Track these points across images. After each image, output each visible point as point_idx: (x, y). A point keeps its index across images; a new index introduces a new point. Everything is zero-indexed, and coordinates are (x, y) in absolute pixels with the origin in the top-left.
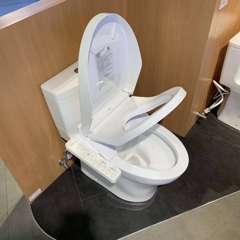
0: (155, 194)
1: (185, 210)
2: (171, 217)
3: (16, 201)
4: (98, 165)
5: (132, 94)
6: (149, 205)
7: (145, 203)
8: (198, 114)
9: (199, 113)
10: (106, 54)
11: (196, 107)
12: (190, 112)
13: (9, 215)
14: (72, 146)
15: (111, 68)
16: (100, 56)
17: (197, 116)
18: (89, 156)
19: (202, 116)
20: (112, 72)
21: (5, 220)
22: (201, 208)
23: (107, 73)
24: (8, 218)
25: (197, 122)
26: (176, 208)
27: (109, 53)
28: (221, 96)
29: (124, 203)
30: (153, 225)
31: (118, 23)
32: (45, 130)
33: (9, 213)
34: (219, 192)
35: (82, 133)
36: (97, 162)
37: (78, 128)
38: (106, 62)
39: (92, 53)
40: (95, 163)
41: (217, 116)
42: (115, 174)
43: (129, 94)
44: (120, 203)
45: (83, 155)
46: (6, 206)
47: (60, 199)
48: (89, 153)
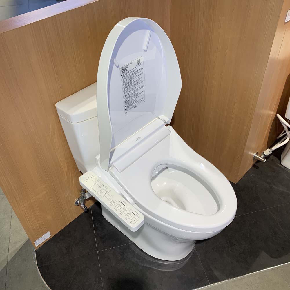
0: (191, 252)
1: (228, 277)
2: (209, 285)
3: (19, 245)
4: (117, 207)
5: (169, 123)
6: (182, 265)
7: (177, 262)
8: (256, 156)
9: (257, 154)
10: (135, 68)
11: (254, 146)
12: (244, 151)
13: (8, 261)
14: (87, 180)
15: (142, 87)
16: (127, 71)
17: (255, 158)
18: (107, 195)
19: (261, 158)
20: (143, 93)
21: (4, 267)
22: (250, 276)
23: (136, 93)
24: (7, 264)
25: (254, 166)
26: (217, 273)
27: (139, 68)
28: (286, 134)
29: (150, 259)
31: (153, 31)
32: (59, 160)
33: (9, 259)
34: (275, 258)
35: (101, 166)
36: (115, 203)
37: (97, 159)
38: (135, 79)
39: (116, 66)
40: (112, 203)
41: (280, 160)
42: (136, 220)
43: (165, 122)
44: (145, 259)
45: (99, 194)
46: (7, 250)
47: (72, 247)
48: (107, 191)
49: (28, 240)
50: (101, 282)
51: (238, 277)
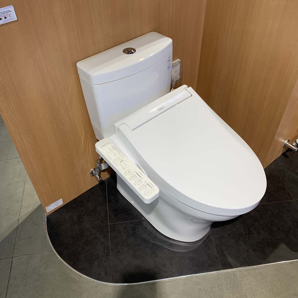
0: (205, 235)
1: (242, 265)
2: (221, 270)
3: (31, 209)
4: (132, 177)
6: (195, 247)
7: (190, 244)
8: (287, 143)
9: (289, 141)
11: (285, 132)
12: (274, 137)
13: (19, 223)
14: (103, 147)
17: (285, 145)
18: (122, 164)
19: (292, 146)
21: (14, 229)
22: (265, 267)
24: (18, 226)
25: (284, 154)
26: (230, 260)
29: (162, 238)
30: (194, 275)
36: (130, 173)
40: (128, 173)
42: (150, 192)
44: (157, 237)
45: (114, 161)
46: (19, 213)
47: (84, 217)
48: (123, 160)
49: (40, 205)
50: (109, 254)
51: (252, 267)
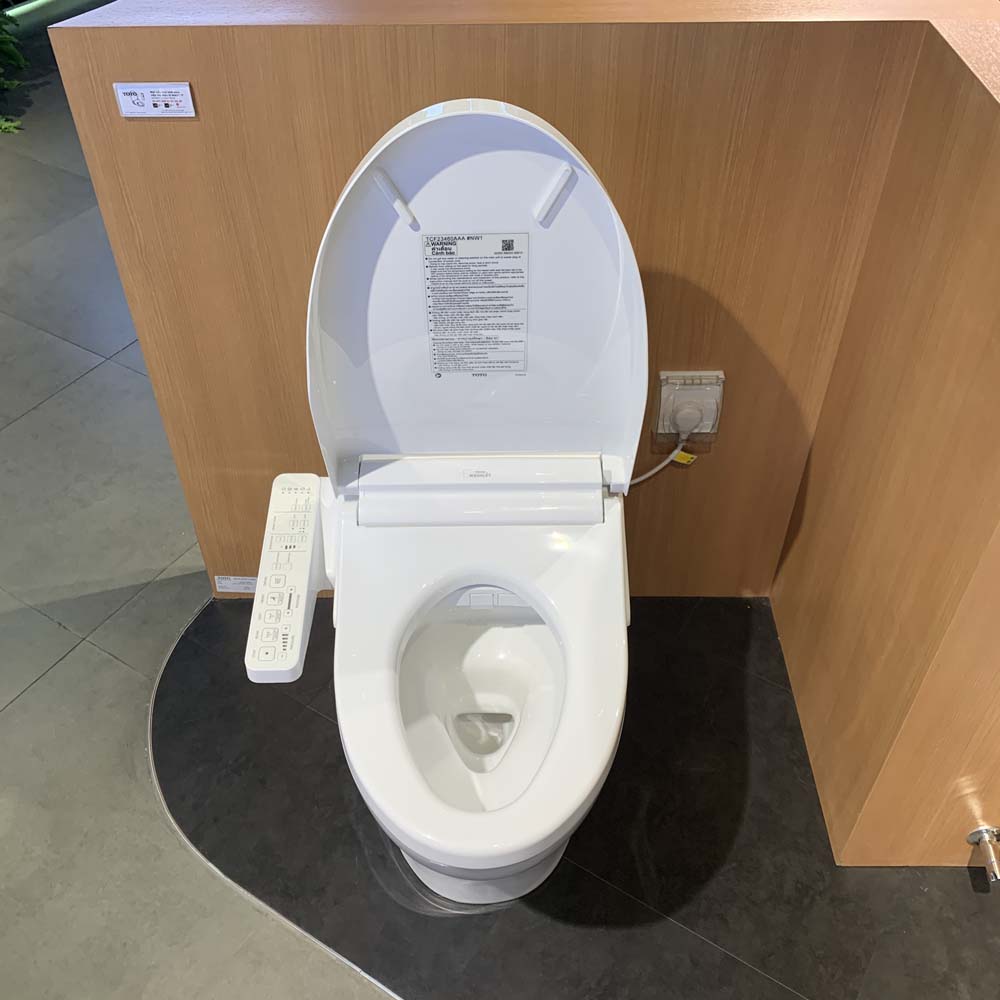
4: (271, 595)
5: (625, 493)
8: (987, 838)
10: (490, 260)
13: (156, 579)
14: (286, 491)
15: (514, 326)
16: (451, 253)
18: (284, 555)
19: (994, 859)
20: (518, 347)
23: (485, 333)
24: (149, 583)
25: (975, 872)
27: (505, 264)
30: (358, 970)
38: (483, 290)
45: (274, 538)
46: (177, 557)
48: (294, 547)
